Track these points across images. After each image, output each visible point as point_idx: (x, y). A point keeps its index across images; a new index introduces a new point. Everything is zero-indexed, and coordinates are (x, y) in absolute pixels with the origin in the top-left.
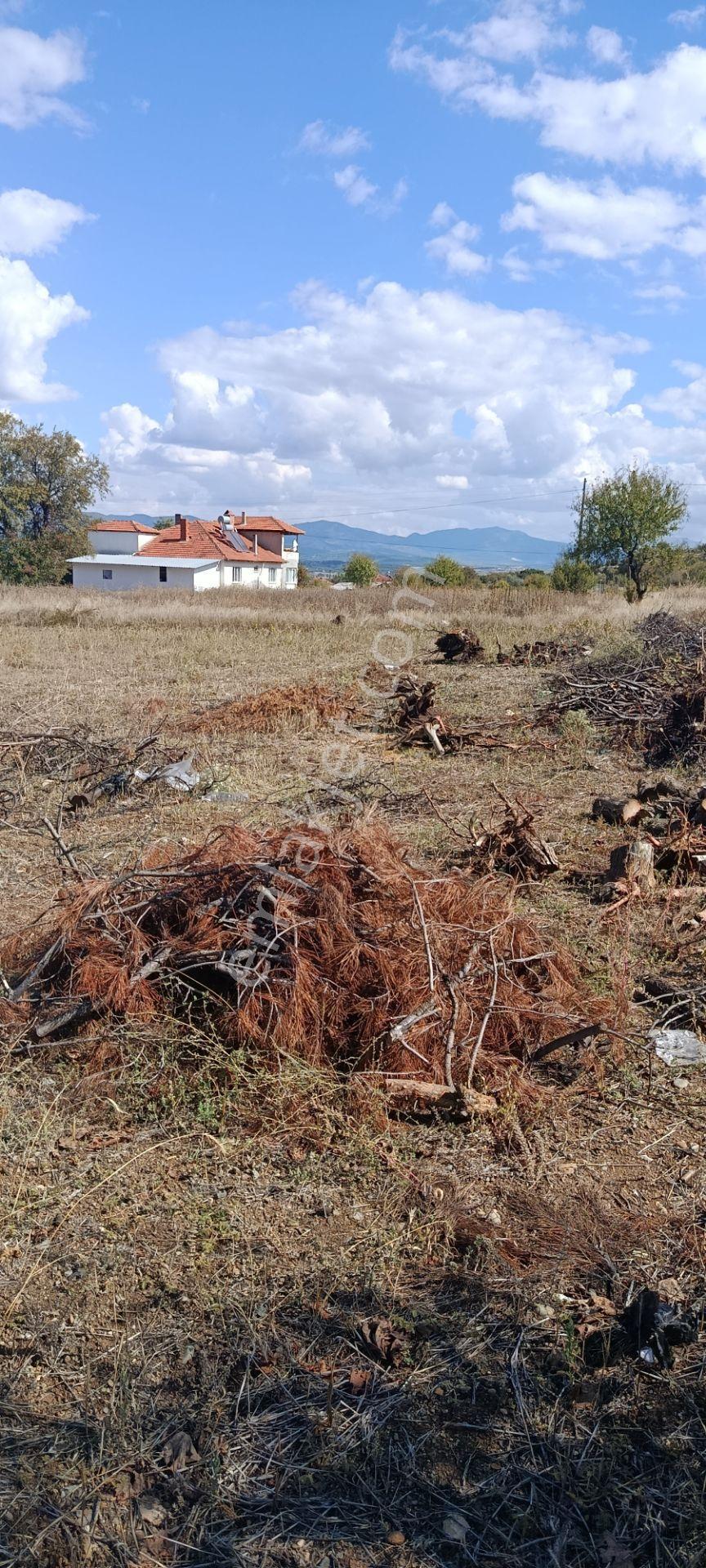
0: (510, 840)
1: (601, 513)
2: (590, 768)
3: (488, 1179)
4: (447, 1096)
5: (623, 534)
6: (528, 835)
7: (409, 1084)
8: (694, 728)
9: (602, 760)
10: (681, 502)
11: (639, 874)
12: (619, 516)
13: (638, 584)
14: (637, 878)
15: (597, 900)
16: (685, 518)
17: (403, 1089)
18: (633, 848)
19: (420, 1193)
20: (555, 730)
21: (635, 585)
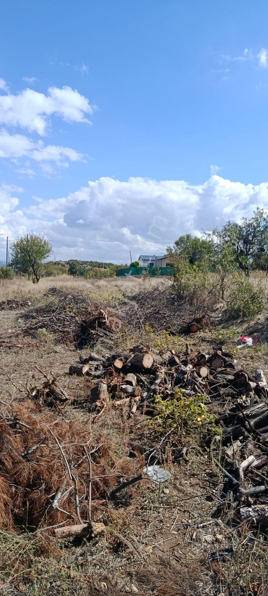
0: (47, 390)
1: (20, 250)
2: (56, 352)
3: (120, 568)
4: (84, 529)
5: (30, 258)
6: (55, 387)
7: (66, 529)
8: (92, 333)
9: (59, 348)
10: (50, 247)
11: (104, 397)
12: (28, 252)
13: (37, 277)
14: (104, 399)
15: (90, 411)
16: (52, 253)
17: (64, 532)
18: (100, 387)
19: (95, 589)
20: (34, 337)
21: (35, 276)
